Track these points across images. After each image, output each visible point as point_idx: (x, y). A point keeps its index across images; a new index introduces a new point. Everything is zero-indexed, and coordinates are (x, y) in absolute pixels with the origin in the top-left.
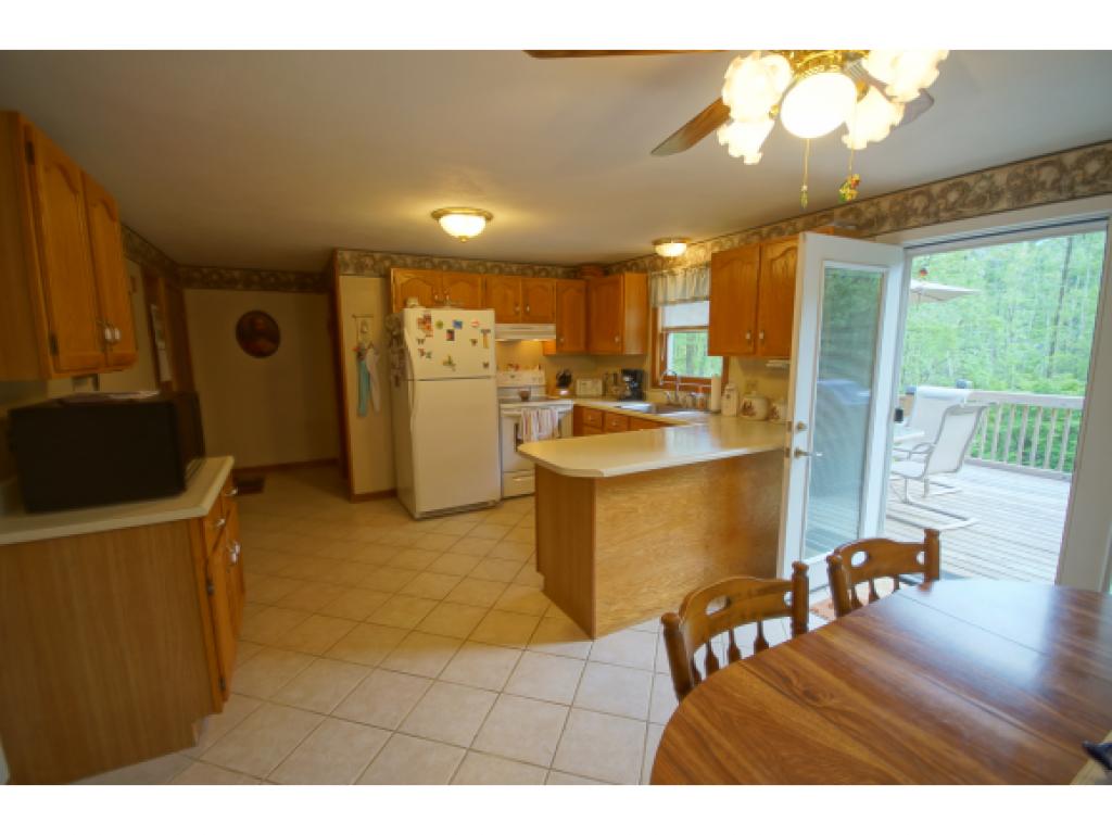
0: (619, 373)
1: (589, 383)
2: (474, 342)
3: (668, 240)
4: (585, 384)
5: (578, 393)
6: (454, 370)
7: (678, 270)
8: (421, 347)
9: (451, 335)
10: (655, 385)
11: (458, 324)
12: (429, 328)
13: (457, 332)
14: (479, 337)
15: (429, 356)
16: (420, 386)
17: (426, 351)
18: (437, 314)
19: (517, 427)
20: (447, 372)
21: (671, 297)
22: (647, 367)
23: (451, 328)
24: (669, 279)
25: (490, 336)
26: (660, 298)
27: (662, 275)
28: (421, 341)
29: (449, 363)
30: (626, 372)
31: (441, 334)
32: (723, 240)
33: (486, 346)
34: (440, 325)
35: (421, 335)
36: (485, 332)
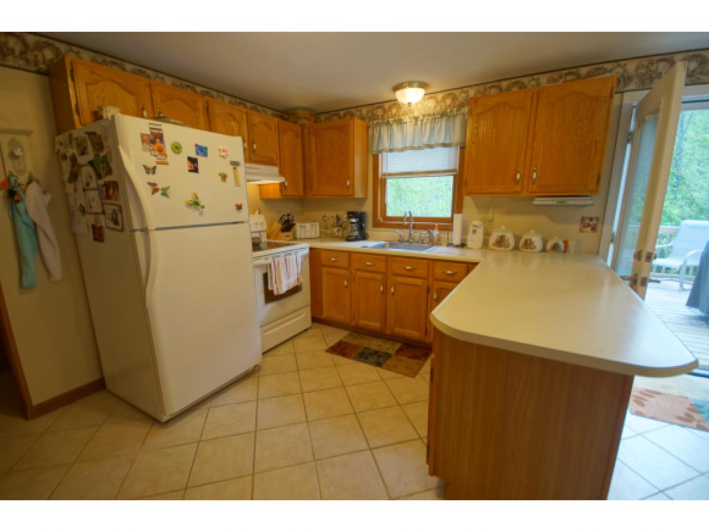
0: (344, 216)
1: (308, 225)
2: (224, 177)
3: (411, 84)
4: (304, 227)
5: (298, 236)
6: (201, 214)
7: (406, 119)
8: (152, 178)
9: (194, 165)
10: (377, 224)
11: (202, 150)
12: (161, 150)
13: (201, 161)
14: (228, 170)
15: (165, 194)
16: (157, 238)
17: (160, 186)
18: (172, 132)
19: (265, 277)
20: (193, 216)
21: (398, 143)
22: (367, 208)
23: (194, 155)
24: (395, 127)
25: (241, 169)
26: (386, 144)
27: (388, 123)
28: (150, 170)
29: (196, 204)
30: (351, 214)
31: (179, 163)
32: (457, 92)
33: (237, 183)
34: (177, 148)
35: (151, 161)
36: (235, 164)
